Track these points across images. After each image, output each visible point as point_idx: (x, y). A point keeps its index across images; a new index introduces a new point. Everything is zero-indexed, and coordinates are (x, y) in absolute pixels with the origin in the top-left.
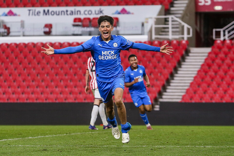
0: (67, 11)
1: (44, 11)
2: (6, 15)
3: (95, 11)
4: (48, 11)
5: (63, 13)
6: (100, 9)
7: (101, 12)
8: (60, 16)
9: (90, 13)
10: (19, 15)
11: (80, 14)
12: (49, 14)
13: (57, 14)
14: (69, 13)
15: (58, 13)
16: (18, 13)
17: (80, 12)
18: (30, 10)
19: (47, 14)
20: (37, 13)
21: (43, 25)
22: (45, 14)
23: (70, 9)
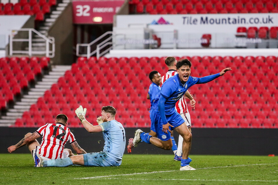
0: (229, 19)
1: (202, 19)
2: (157, 24)
3: (263, 19)
4: (207, 19)
5: (224, 21)
6: (269, 17)
7: (270, 20)
8: (221, 25)
9: (257, 21)
10: (172, 24)
11: (245, 22)
12: (207, 23)
13: (217, 23)
14: (231, 21)
15: (218, 21)
16: (170, 22)
17: (245, 19)
18: (184, 18)
19: (206, 22)
20: (194, 21)
21: (201, 36)
22: (202, 23)
23: (233, 16)
